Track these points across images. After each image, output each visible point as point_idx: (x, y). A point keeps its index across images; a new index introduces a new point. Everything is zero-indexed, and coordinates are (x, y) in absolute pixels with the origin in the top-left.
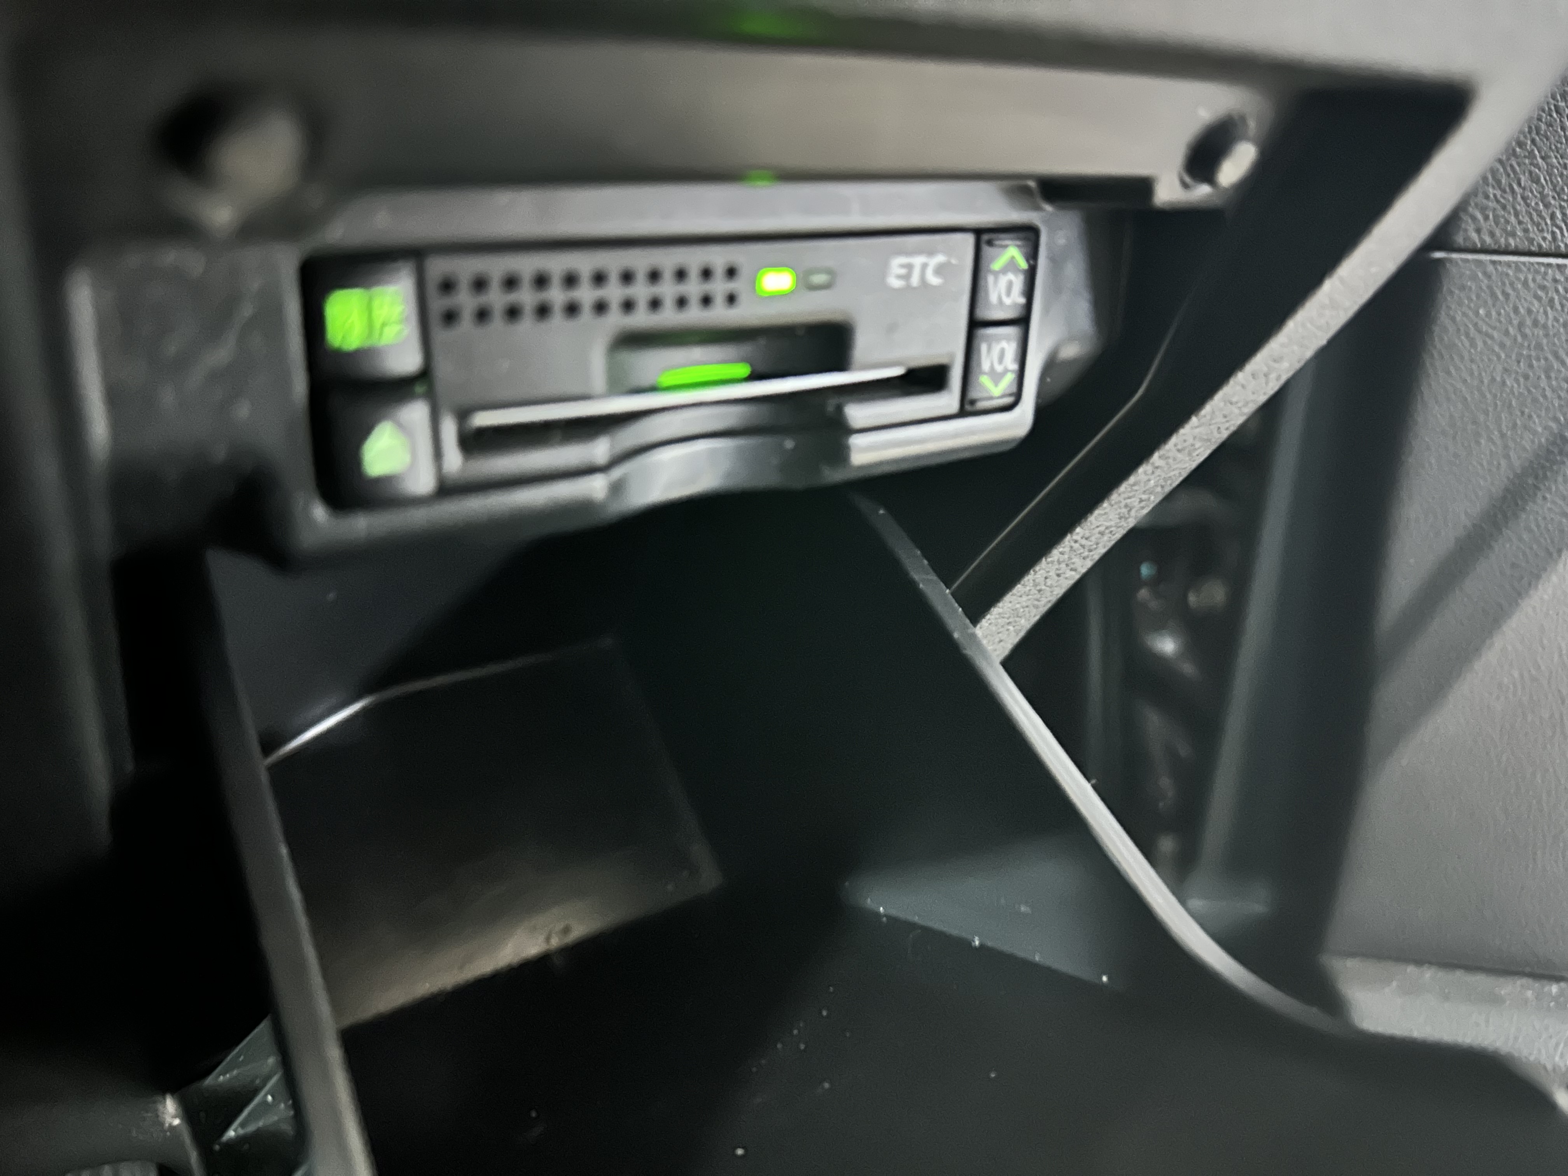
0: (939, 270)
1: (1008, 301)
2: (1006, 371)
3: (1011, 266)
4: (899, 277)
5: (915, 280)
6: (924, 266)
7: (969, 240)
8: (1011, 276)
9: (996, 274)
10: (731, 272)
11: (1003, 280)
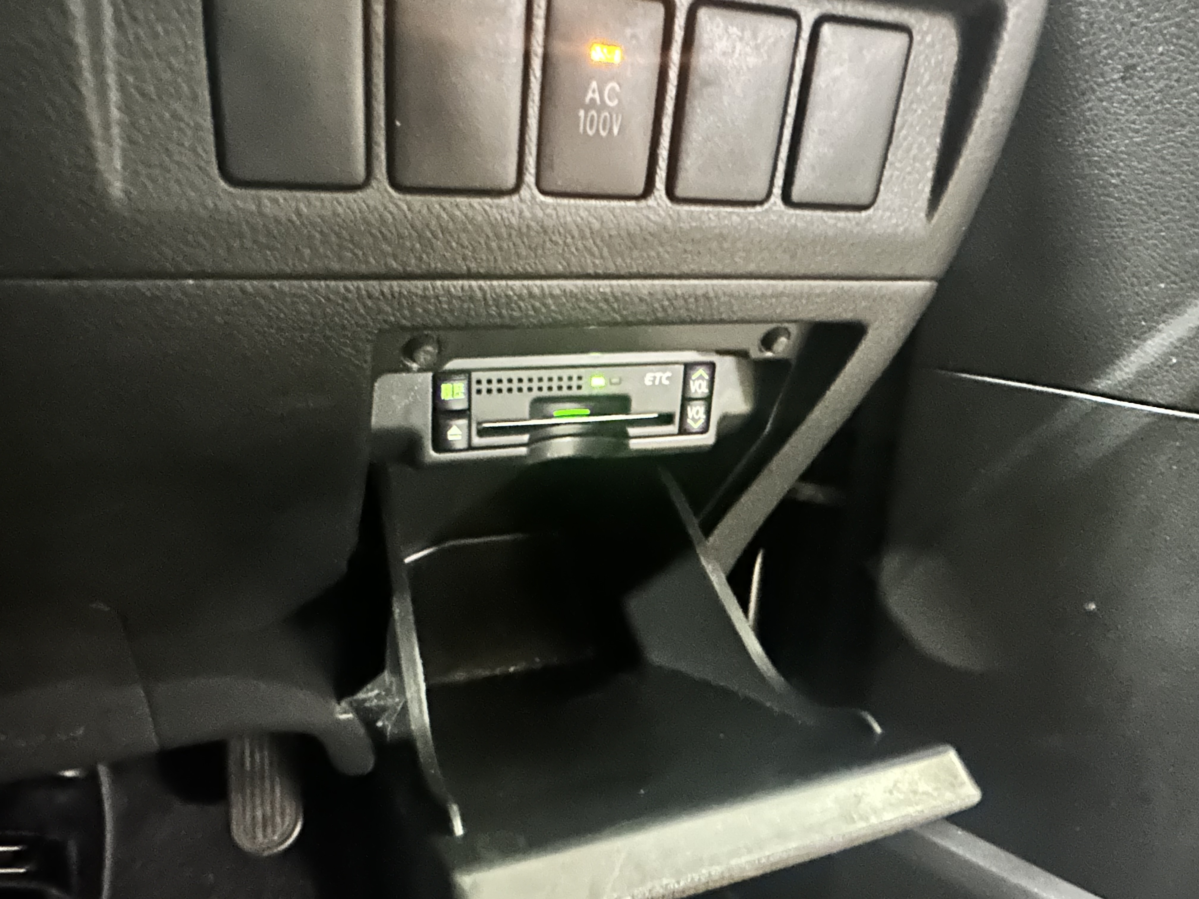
0: (668, 378)
1: (699, 391)
2: (699, 419)
3: (701, 377)
4: (650, 381)
5: (657, 382)
6: (661, 378)
7: (682, 368)
8: (700, 381)
9: (694, 381)
10: (580, 378)
11: (697, 383)
